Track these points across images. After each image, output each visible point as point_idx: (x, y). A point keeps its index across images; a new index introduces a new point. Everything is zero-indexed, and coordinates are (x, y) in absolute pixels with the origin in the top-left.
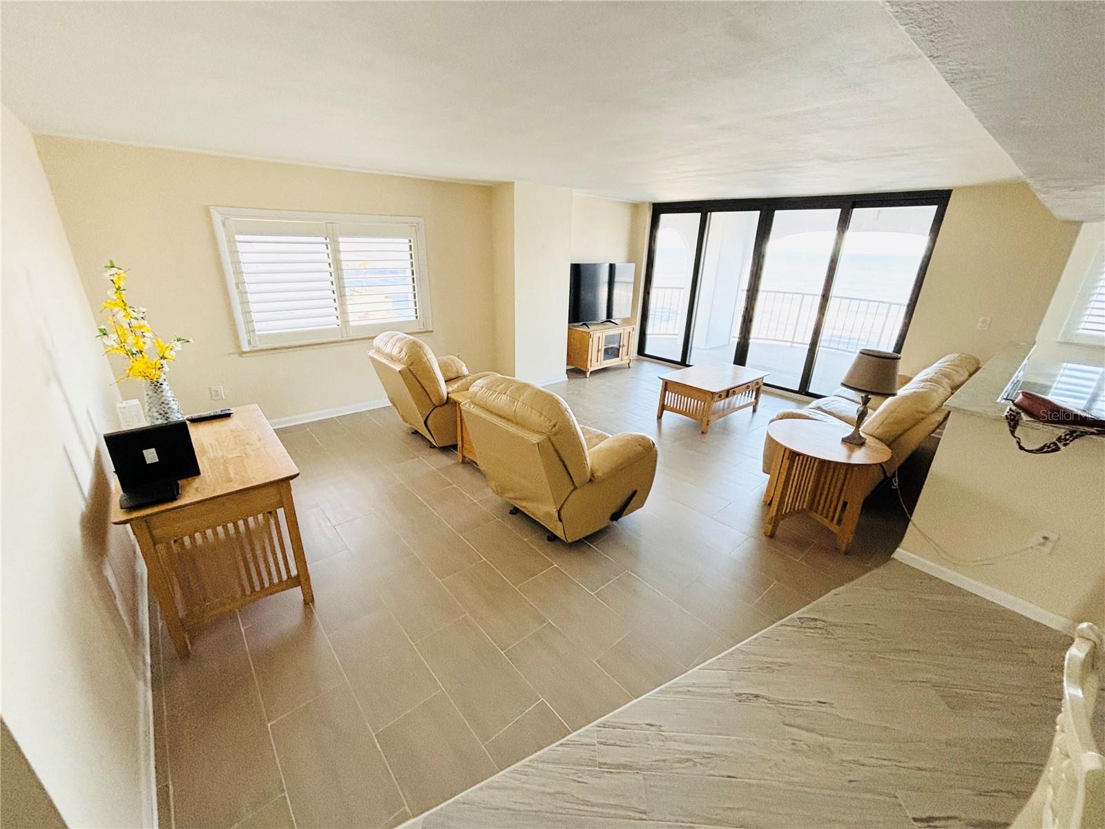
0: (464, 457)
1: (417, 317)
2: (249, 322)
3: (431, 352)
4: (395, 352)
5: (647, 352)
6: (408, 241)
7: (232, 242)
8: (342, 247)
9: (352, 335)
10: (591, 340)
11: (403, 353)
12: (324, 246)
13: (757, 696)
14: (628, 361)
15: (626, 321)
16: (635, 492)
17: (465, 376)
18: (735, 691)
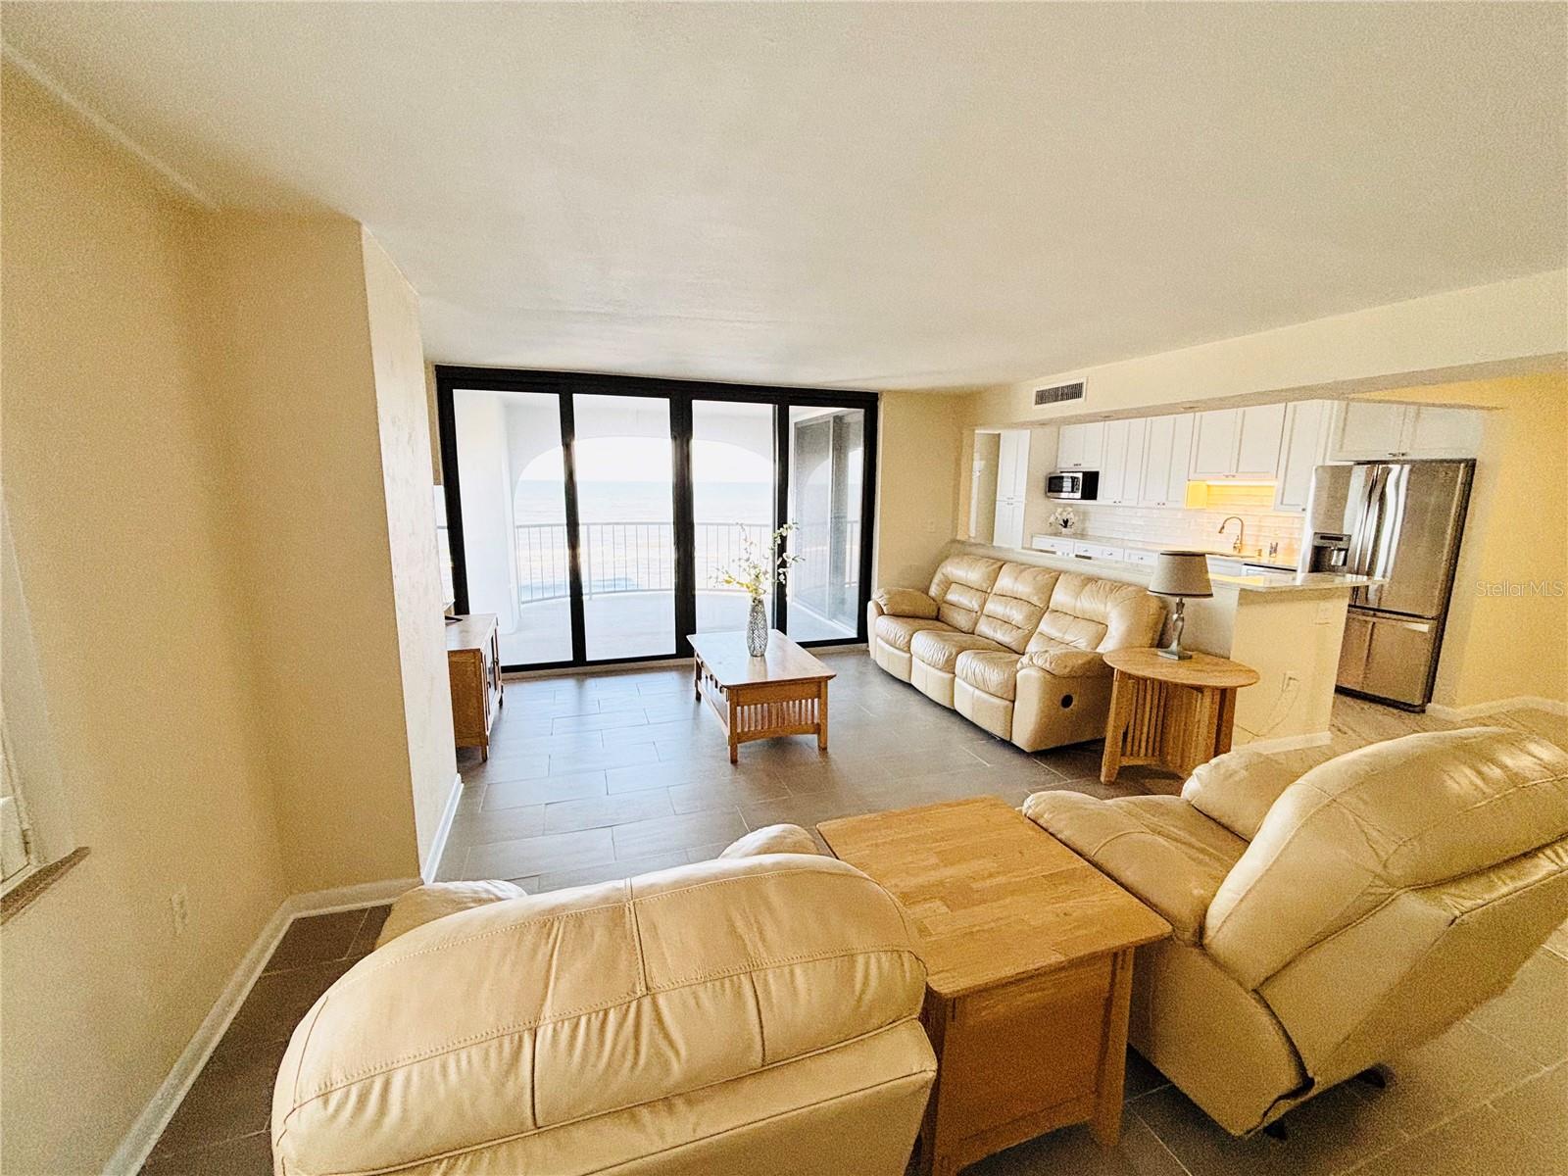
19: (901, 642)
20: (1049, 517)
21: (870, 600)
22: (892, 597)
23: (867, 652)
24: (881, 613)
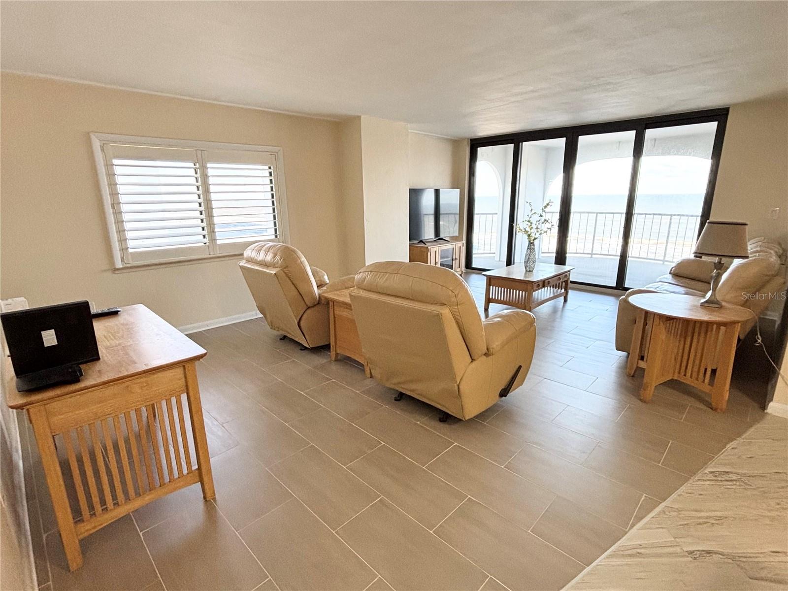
0: (337, 354)
1: (276, 237)
2: (123, 240)
3: (303, 257)
4: (269, 258)
5: (474, 265)
6: (267, 167)
7: (109, 166)
8: (210, 172)
9: (218, 253)
10: (429, 254)
11: (278, 258)
12: (193, 171)
13: (709, 552)
15: (455, 239)
16: (520, 367)
17: (327, 284)
18: (685, 549)
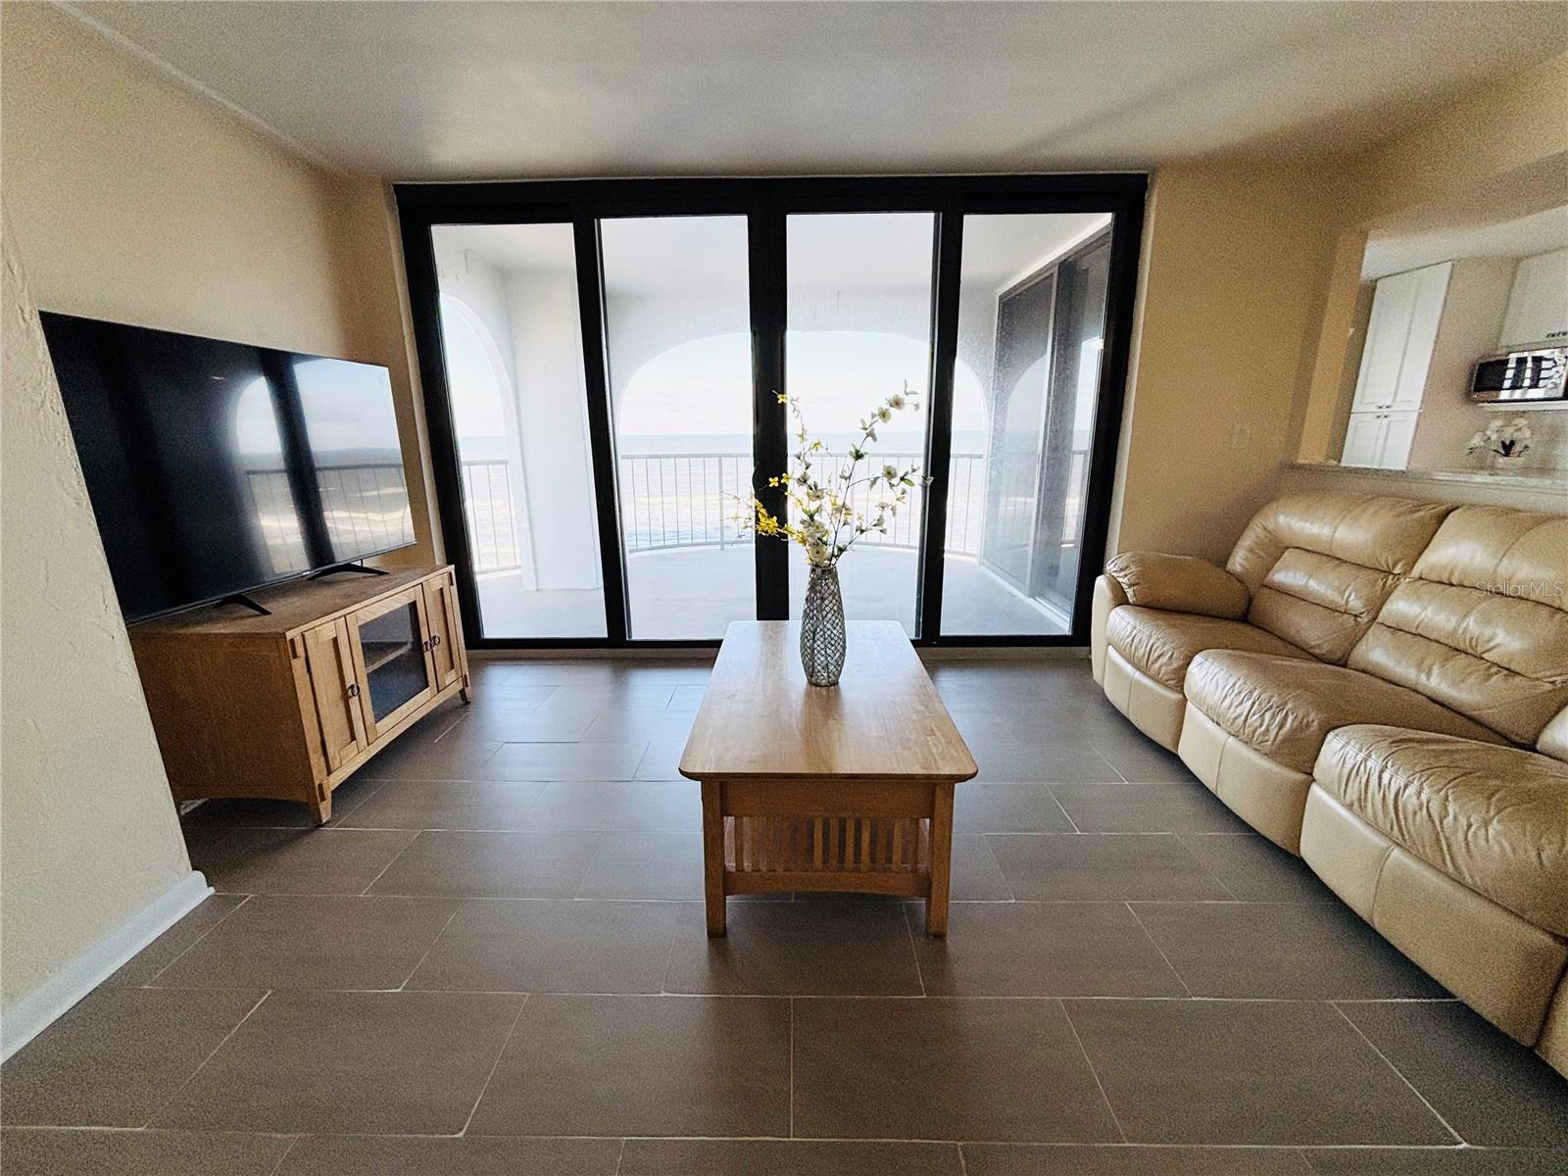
10: (298, 665)
14: (460, 686)
19: (1164, 665)
20: (1472, 437)
21: (1101, 573)
22: (1146, 574)
23: (1087, 663)
24: (1121, 599)
